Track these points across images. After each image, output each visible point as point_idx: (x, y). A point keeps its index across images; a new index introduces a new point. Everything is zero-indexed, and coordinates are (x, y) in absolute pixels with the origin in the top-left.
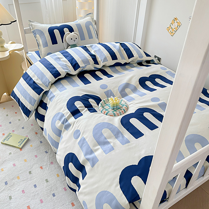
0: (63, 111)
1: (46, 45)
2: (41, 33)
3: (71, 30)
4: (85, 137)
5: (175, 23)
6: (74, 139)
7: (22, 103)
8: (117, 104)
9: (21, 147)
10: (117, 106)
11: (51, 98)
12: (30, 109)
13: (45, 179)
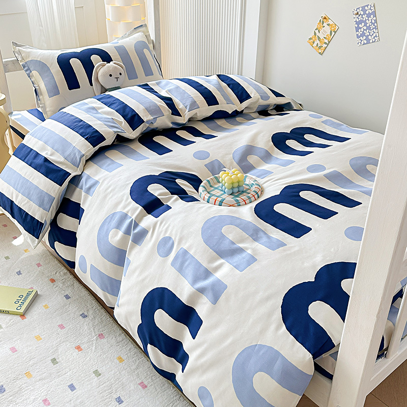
0: (125, 207)
1: (54, 91)
2: (42, 67)
3: (106, 58)
4: (185, 247)
5: (324, 27)
6: (160, 259)
7: (20, 209)
8: (238, 182)
9: (22, 311)
10: (239, 186)
11: (90, 188)
12: (42, 218)
13: (92, 371)
